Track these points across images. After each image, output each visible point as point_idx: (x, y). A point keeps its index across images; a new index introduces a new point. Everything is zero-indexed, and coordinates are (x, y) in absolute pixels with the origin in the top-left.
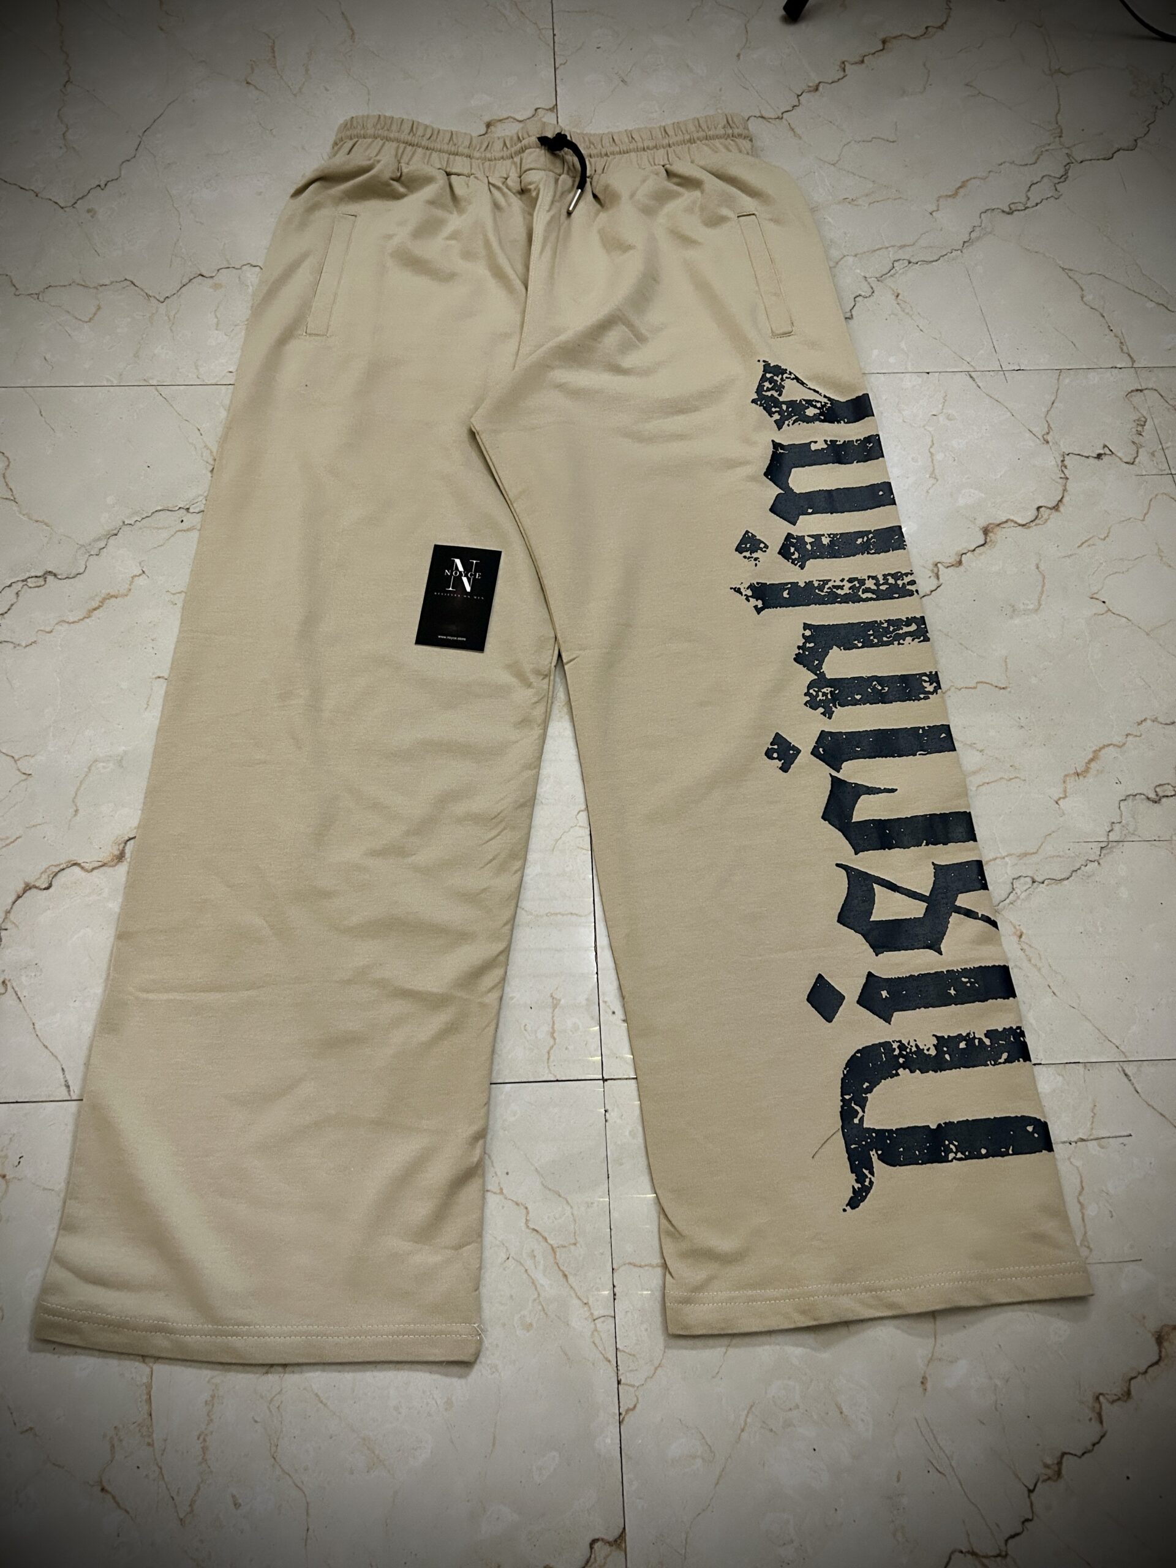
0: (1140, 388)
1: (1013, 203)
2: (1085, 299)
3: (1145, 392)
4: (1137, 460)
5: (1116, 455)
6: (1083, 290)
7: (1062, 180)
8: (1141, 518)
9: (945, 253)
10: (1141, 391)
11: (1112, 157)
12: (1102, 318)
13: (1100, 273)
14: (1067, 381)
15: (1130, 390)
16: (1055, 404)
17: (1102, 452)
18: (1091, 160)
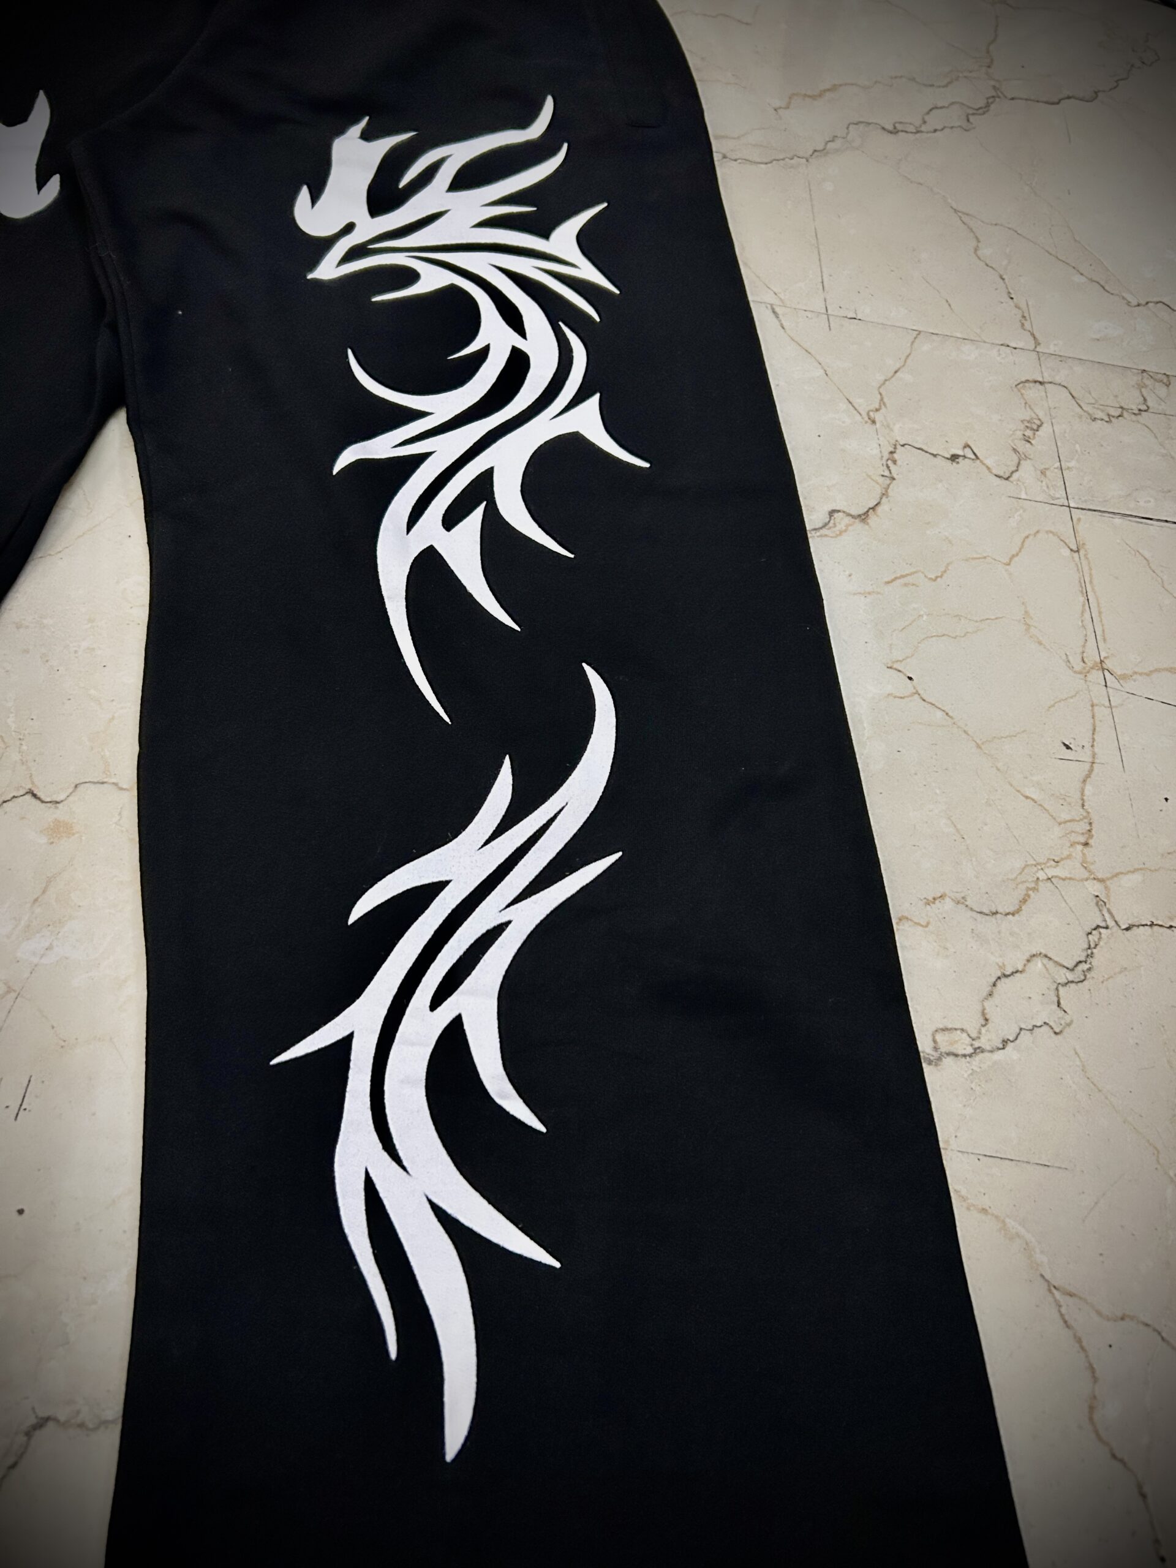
0: (1041, 379)
1: (901, 123)
2: (979, 253)
3: (1047, 386)
4: (1015, 476)
5: (981, 462)
6: (978, 241)
7: (981, 111)
8: (1007, 560)
9: (781, 157)
10: (1041, 383)
11: (1058, 103)
12: (1001, 281)
13: (1010, 226)
14: (926, 347)
15: (1023, 379)
16: (898, 374)
17: (960, 453)
18: (1026, 100)
